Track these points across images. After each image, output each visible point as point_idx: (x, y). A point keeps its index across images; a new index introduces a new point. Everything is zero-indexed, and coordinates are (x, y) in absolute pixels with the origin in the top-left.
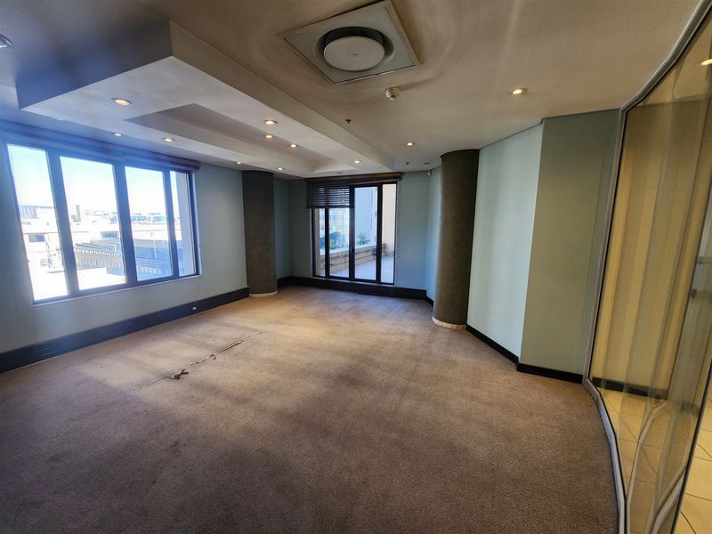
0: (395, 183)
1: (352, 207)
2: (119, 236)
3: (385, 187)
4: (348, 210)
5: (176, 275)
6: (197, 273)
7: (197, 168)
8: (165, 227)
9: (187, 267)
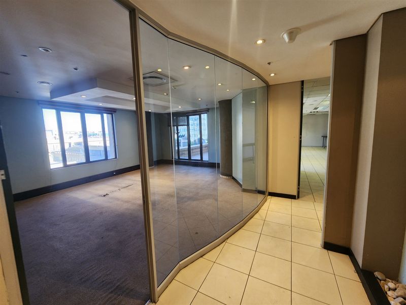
0: (206, 113)
1: (188, 125)
2: (83, 144)
3: (202, 115)
4: (186, 127)
5: (106, 159)
6: (116, 158)
7: (115, 112)
8: (102, 139)
9: (111, 156)
